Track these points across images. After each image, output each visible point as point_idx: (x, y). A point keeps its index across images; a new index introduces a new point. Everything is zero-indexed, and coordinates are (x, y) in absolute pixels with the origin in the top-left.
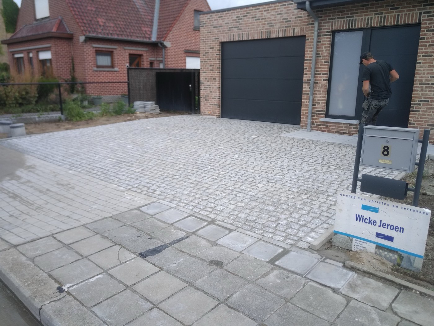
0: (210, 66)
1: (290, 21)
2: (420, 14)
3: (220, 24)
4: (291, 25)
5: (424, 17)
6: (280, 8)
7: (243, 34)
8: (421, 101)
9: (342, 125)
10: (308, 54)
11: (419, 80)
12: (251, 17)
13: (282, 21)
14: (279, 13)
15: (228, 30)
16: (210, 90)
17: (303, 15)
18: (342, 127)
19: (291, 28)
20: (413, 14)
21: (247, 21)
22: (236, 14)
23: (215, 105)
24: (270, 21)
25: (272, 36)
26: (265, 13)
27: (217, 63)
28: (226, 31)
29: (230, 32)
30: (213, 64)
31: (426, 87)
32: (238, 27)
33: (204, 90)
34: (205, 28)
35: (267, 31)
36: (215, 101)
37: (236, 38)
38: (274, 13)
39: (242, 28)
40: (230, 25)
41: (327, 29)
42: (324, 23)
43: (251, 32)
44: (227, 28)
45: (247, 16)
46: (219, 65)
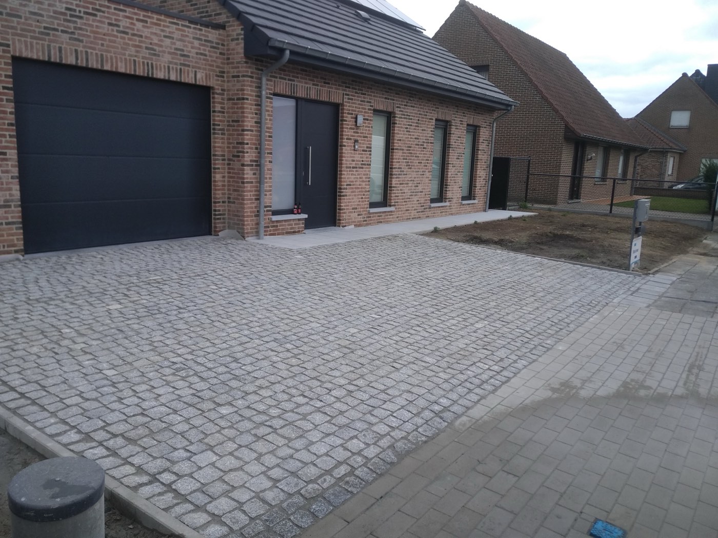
1: (188, 56)
2: (344, 94)
3: (11, 9)
4: (191, 64)
5: (345, 98)
6: (169, 27)
7: (87, 52)
8: (347, 185)
11: (346, 164)
12: (107, 21)
13: (173, 51)
14: (167, 34)
17: (207, 53)
19: (190, 69)
20: (339, 93)
21: (97, 27)
23: (7, 224)
24: (151, 44)
25: (157, 74)
26: (139, 25)
27: (9, 110)
28: (34, 31)
29: (47, 38)
31: (349, 171)
32: (73, 33)
35: (146, 61)
36: (6, 212)
37: (66, 57)
38: (158, 32)
39: (85, 39)
40: (46, 22)
43: (109, 55)
44: (36, 26)
45: (95, 15)
46: (12, 118)
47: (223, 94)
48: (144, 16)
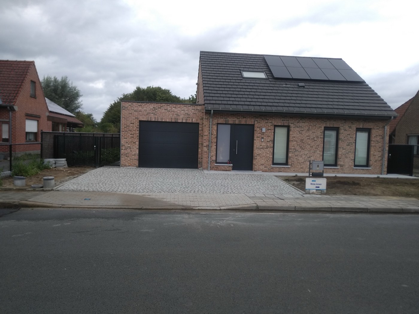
0: (131, 134)
1: (190, 115)
2: (254, 121)
3: (140, 110)
5: (256, 122)
6: (183, 108)
7: (158, 117)
8: (257, 155)
9: (225, 167)
10: (206, 133)
11: (256, 147)
12: (164, 109)
13: (185, 114)
14: (183, 110)
15: (146, 114)
16: (130, 150)
17: (197, 113)
18: (225, 168)
19: (190, 118)
20: (252, 121)
21: (161, 111)
22: (153, 106)
23: (134, 159)
24: (177, 113)
26: (174, 109)
28: (145, 114)
29: (148, 115)
30: (133, 133)
31: (259, 149)
32: (154, 113)
33: (124, 149)
34: (126, 111)
35: (175, 118)
36: (135, 157)
37: (152, 119)
38: (180, 109)
39: (157, 114)
40: (148, 111)
41: (215, 122)
42: (214, 119)
43: (164, 117)
44: (145, 113)
45: (161, 108)
46: (138, 135)
47: (203, 125)
48: (175, 106)
